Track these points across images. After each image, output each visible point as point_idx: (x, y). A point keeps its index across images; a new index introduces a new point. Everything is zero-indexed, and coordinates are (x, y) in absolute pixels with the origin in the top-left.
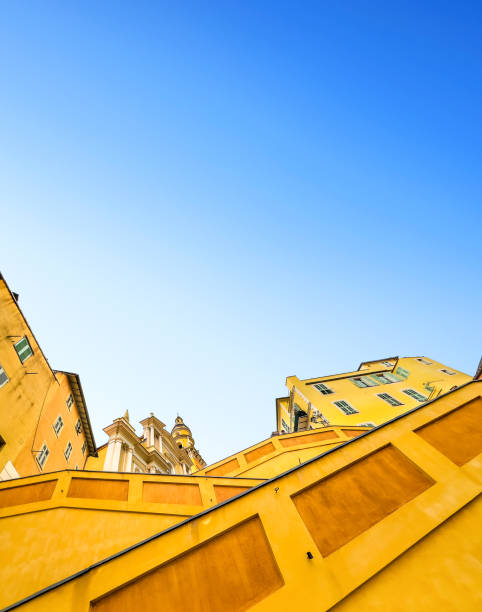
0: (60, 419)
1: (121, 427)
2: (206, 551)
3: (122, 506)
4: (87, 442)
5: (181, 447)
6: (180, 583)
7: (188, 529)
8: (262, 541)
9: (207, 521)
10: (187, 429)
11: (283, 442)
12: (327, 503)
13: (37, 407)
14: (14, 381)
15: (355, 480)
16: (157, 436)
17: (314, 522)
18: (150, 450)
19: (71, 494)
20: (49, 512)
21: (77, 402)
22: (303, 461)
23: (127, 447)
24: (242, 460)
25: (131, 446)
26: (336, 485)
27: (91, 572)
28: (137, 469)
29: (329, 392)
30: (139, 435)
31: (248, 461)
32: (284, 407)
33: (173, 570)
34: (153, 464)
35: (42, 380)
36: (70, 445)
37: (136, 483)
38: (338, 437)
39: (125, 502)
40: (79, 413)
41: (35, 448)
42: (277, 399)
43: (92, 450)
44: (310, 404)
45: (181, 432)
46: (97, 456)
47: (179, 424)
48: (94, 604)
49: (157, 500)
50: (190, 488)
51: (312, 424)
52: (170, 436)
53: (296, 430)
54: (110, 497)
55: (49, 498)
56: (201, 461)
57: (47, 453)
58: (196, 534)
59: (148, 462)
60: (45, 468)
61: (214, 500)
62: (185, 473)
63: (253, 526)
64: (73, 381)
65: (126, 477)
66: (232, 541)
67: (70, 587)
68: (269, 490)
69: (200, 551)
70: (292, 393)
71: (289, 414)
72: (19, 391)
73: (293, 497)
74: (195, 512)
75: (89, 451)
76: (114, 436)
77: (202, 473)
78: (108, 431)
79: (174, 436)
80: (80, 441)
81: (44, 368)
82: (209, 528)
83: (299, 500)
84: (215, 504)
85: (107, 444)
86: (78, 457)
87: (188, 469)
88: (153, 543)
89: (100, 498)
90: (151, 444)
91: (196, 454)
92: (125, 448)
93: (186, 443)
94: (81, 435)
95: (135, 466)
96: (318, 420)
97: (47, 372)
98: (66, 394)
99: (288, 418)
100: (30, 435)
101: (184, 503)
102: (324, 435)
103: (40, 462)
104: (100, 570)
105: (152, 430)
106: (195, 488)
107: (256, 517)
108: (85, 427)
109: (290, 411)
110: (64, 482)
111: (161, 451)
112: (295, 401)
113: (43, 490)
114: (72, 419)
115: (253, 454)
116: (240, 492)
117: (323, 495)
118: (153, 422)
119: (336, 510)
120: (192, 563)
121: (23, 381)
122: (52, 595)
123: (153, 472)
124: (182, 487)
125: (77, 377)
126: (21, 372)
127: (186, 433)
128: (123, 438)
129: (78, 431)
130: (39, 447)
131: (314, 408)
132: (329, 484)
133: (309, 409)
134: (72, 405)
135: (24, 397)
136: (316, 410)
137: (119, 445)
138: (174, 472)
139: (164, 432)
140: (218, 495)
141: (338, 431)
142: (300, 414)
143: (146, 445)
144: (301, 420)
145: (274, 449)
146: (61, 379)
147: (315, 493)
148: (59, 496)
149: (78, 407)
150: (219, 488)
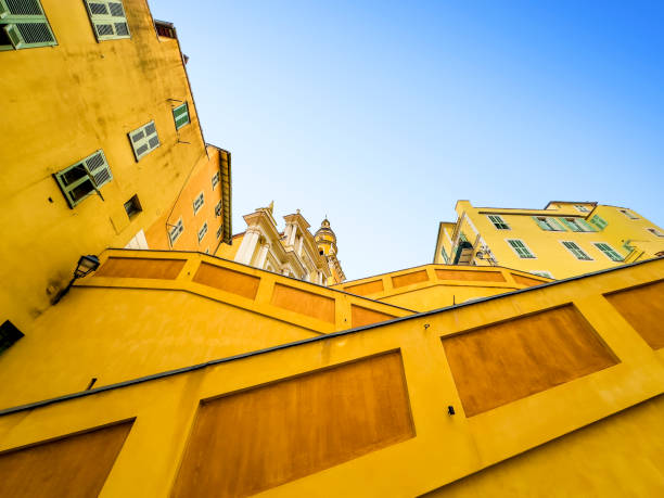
0: (202, 196)
1: (263, 218)
2: (334, 375)
3: (248, 303)
4: (224, 226)
5: (322, 253)
6: (299, 404)
7: (319, 347)
8: (399, 382)
9: (341, 344)
10: (333, 235)
11: (440, 273)
12: (482, 354)
13: (182, 178)
14: (165, 147)
15: (520, 336)
16: (298, 236)
17: (463, 375)
18: (288, 250)
19: (197, 279)
20: (171, 293)
21: (223, 181)
22: (459, 302)
23: (265, 240)
24: (387, 283)
25: (269, 241)
26: (497, 337)
27: (208, 369)
28: (269, 267)
29: (505, 227)
30: (280, 231)
31: (394, 286)
32: (448, 233)
33: (294, 387)
34: (288, 265)
35: (192, 151)
36: (205, 226)
37: (267, 282)
38: (505, 281)
39: (252, 301)
40: (223, 194)
41: (170, 222)
42: (441, 224)
43: (226, 236)
44: (479, 236)
45: (325, 237)
46: (230, 244)
47: (326, 228)
48: (203, 403)
49: (285, 306)
50: (325, 301)
51: (478, 262)
52: (312, 239)
53: (456, 262)
54: (236, 291)
55: (174, 278)
56: (341, 274)
57: (181, 229)
58: (327, 354)
59: (283, 263)
60: (176, 245)
61: (349, 319)
62: (321, 284)
63: (392, 362)
64: (224, 160)
65: (258, 274)
66: (365, 372)
67: (183, 380)
68: (418, 325)
69: (329, 374)
70: (460, 220)
71: (452, 243)
72: (168, 157)
73: (444, 339)
74: (328, 330)
75: (224, 236)
76: (253, 226)
77: (340, 288)
78: (248, 219)
79: (317, 239)
80: (216, 223)
81: (197, 140)
82: (343, 351)
83: (450, 344)
84: (348, 327)
85: (243, 234)
86: (210, 241)
87: (323, 281)
88: (278, 353)
89: (227, 290)
90: (291, 243)
91: (337, 264)
92: (261, 241)
93: (328, 250)
94: (219, 218)
95: (268, 264)
96: (485, 256)
97: (200, 145)
98: (214, 171)
99: (450, 247)
100: (169, 207)
101: (314, 315)
102: (487, 275)
103: (172, 237)
104: (217, 368)
105: (295, 229)
106: (330, 302)
107: (398, 351)
108: (224, 211)
109: (454, 238)
110: (193, 264)
111: (300, 253)
112: (461, 229)
113: (170, 268)
114: (214, 199)
115: (402, 278)
116: (379, 320)
117: (478, 344)
118: (297, 220)
119: (492, 366)
120: (317, 385)
121: (174, 149)
122: (163, 383)
123: (286, 274)
124: (316, 299)
125: (229, 155)
126: (174, 139)
127: (331, 239)
128: (262, 230)
129: (217, 213)
130: (175, 220)
131: (483, 242)
132: (489, 333)
133: (477, 241)
134: (217, 185)
135: (169, 167)
136: (485, 244)
137: (256, 237)
138: (308, 279)
139: (307, 232)
140: (354, 315)
141: (506, 274)
142: (465, 245)
143: (285, 243)
144: (464, 252)
145: (427, 279)
146: (213, 154)
147: (470, 340)
148: (184, 279)
149: (222, 187)
150: (357, 309)
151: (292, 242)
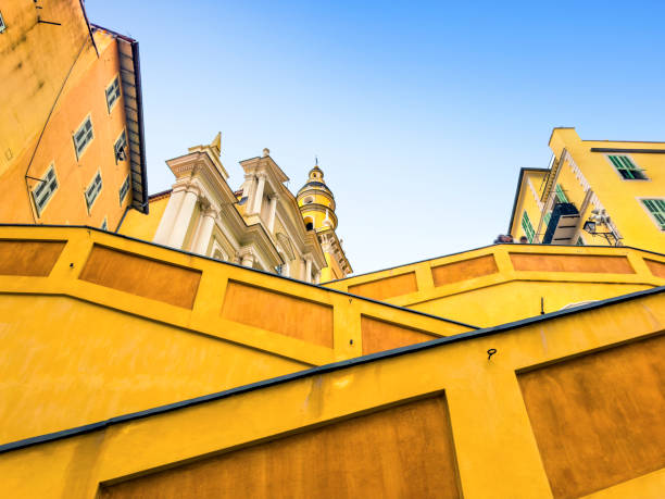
0: (88, 125)
1: (202, 164)
2: (331, 438)
3: (180, 316)
4: (131, 179)
5: (309, 226)
6: (270, 487)
7: (303, 390)
8: (442, 447)
9: (342, 383)
10: (329, 195)
11: (518, 259)
12: (587, 400)
13: (49, 94)
14: (14, 32)
15: (655, 368)
16: (268, 197)
17: (552, 432)
18: (250, 222)
19: (88, 275)
20: (42, 301)
21: (126, 96)
22: (550, 309)
23: (208, 206)
24: (424, 277)
25: (215, 205)
26: (615, 370)
27: (110, 430)
28: (217, 252)
29: (637, 175)
30: (235, 189)
31: (436, 283)
32: (535, 186)
33: (261, 460)
34: (252, 249)
35: (66, 41)
36: (98, 179)
37: (214, 279)
38: (634, 272)
39: (188, 311)
40: (127, 120)
41: (32, 173)
42: (523, 170)
43: (138, 196)
44: (589, 193)
45: (318, 199)
46: (145, 211)
47: (318, 184)
48: (105, 487)
49: (247, 320)
50: (316, 310)
51: (587, 238)
52: (294, 201)
53: (548, 240)
54: (161, 295)
55: (46, 274)
56: (344, 264)
57: (53, 186)
58: (318, 401)
59: (242, 244)
60: (45, 214)
61: (358, 339)
62: (309, 280)
63: (430, 413)
64: (127, 55)
65: (197, 264)
66: (384, 432)
67: (67, 451)
68: (476, 351)
69: (324, 433)
70: (558, 164)
71: (542, 205)
72: (22, 51)
73: (522, 374)
74: (322, 359)
75: (133, 199)
76: (185, 179)
77: (342, 286)
78: (177, 167)
79: (301, 203)
80: (118, 175)
81: (74, 17)
82: (345, 395)
83: (532, 382)
84: (356, 353)
85: (167, 193)
86: (109, 206)
87: (313, 276)
88: (233, 402)
89: (142, 294)
90: (254, 209)
91: (337, 246)
92: (202, 206)
93: (321, 222)
94: (123, 165)
95: (216, 246)
96: (600, 229)
97: (80, 26)
98: (109, 78)
99: (537, 212)
100: (28, 144)
101: (297, 335)
102: (603, 262)
103: (38, 199)
104: (127, 430)
105: (262, 183)
106: (324, 310)
107: (439, 396)
108: (132, 150)
109: (544, 199)
110: (79, 249)
111: (271, 227)
112: (559, 181)
113: (35, 257)
114: (110, 130)
115: (454, 269)
116: (410, 340)
117: (581, 381)
118: (266, 169)
119: (603, 419)
120: (300, 454)
121: (31, 35)
122: (34, 456)
123: (248, 263)
124: (300, 306)
125: (135, 47)
126: (30, 17)
127: (328, 204)
128: (202, 187)
129: (118, 156)
130: (40, 170)
131: (597, 203)
132: (600, 364)
133: (586, 202)
134: (117, 102)
135: (27, 69)
136: (601, 208)
137: (192, 199)
138: (287, 272)
139: (284, 191)
140: (366, 334)
141: (635, 259)
142: (565, 209)
143: (245, 209)
144: (563, 221)
145: (495, 269)
146: (104, 43)
147: (567, 375)
148: (63, 274)
149: (125, 107)
150: (371, 324)
151: (258, 208)
